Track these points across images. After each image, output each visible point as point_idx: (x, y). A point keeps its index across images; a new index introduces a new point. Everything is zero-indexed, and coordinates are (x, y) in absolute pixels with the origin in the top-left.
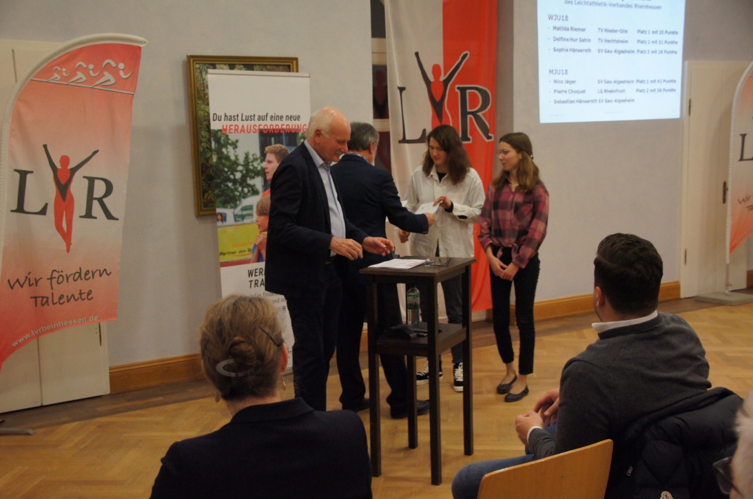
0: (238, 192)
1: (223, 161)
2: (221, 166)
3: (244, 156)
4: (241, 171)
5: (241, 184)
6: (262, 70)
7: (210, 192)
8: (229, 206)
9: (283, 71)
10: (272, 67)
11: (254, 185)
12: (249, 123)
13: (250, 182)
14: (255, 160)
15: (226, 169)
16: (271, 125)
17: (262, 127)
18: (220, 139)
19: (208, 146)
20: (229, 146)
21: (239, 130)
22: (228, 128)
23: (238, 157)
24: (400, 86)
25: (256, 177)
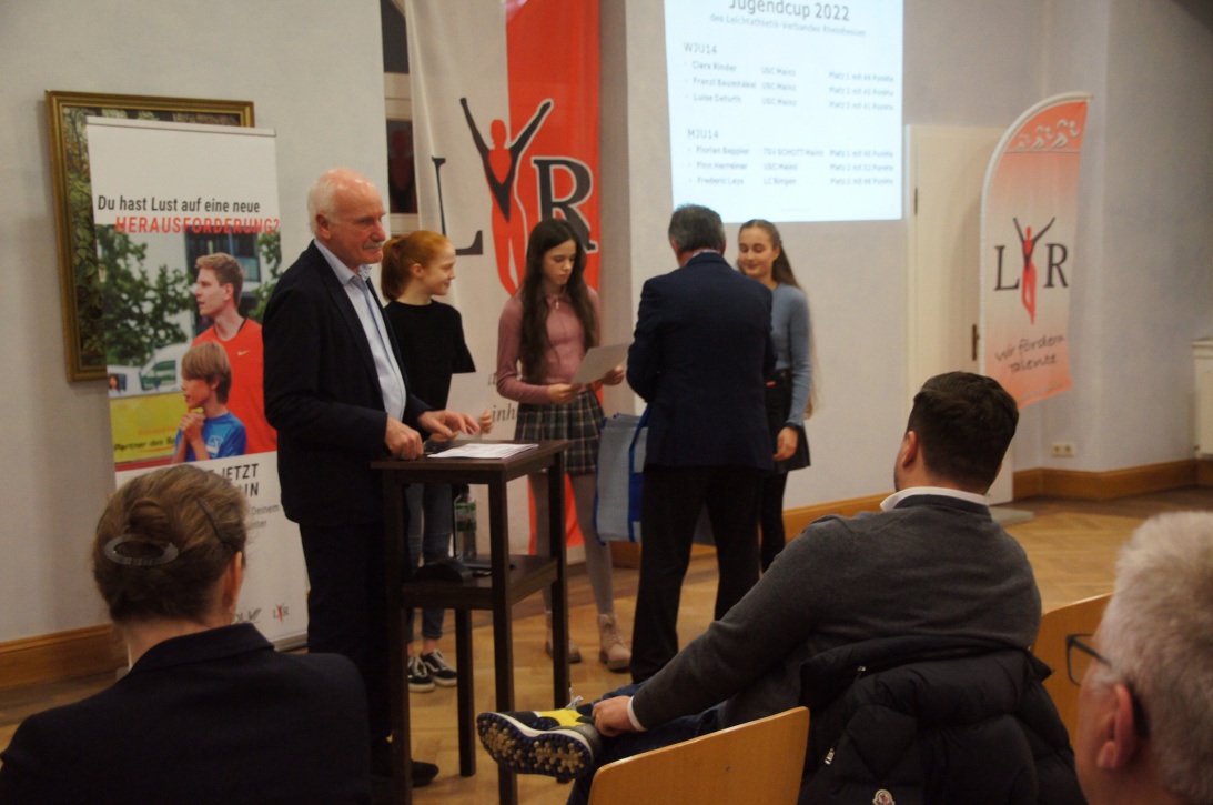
0: (147, 336)
1: (119, 281)
2: (114, 290)
3: (159, 273)
4: (153, 300)
5: (153, 323)
6: (188, 121)
7: (94, 338)
8: (131, 362)
9: (226, 124)
10: (206, 117)
11: (177, 326)
12: (166, 214)
13: (170, 319)
14: (179, 280)
15: (125, 296)
16: (206, 219)
17: (190, 223)
18: (112, 241)
19: (91, 256)
20: (129, 255)
21: (148, 227)
22: (127, 223)
23: (149, 275)
24: (436, 156)
25: (180, 311)
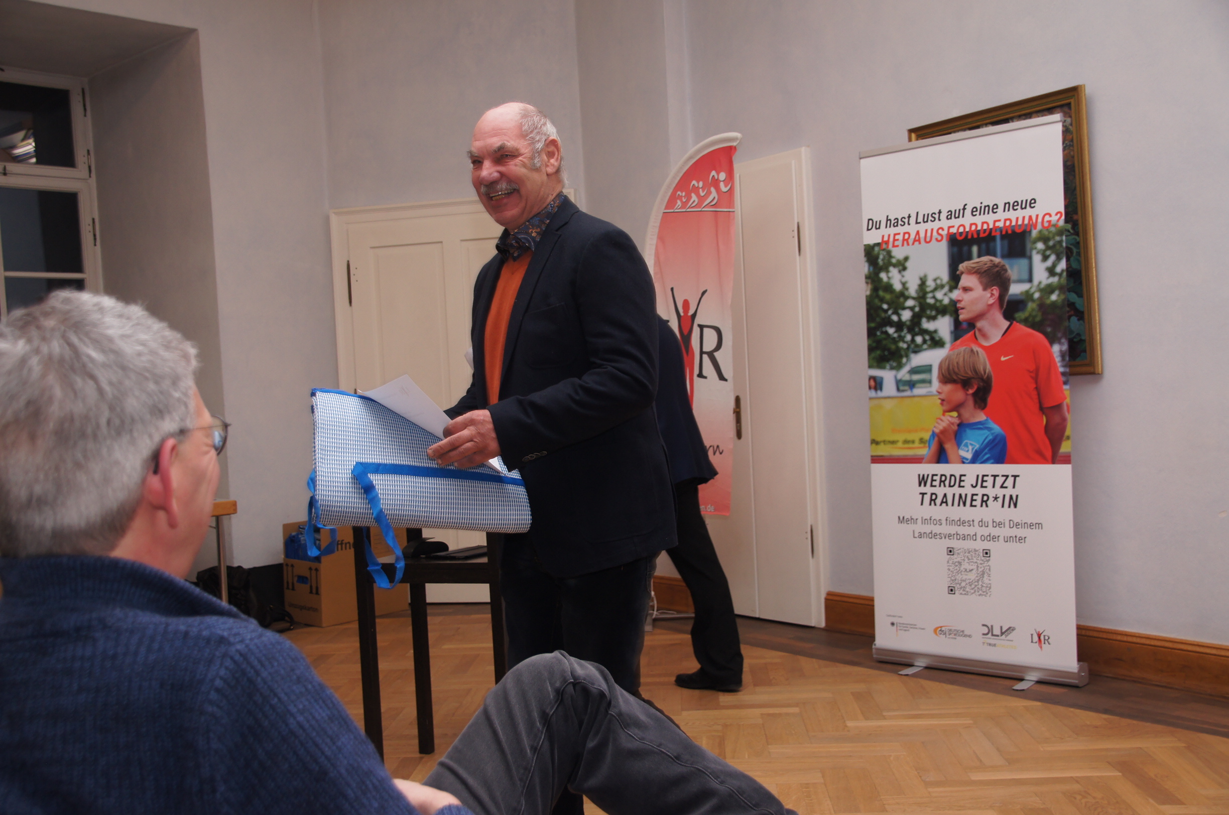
0: (904, 342)
1: (881, 293)
4: (912, 309)
5: (911, 330)
8: (888, 366)
11: (936, 331)
13: (926, 325)
14: (938, 287)
16: (971, 225)
17: (953, 230)
21: (911, 241)
22: (891, 239)
23: (908, 285)
25: (939, 317)
